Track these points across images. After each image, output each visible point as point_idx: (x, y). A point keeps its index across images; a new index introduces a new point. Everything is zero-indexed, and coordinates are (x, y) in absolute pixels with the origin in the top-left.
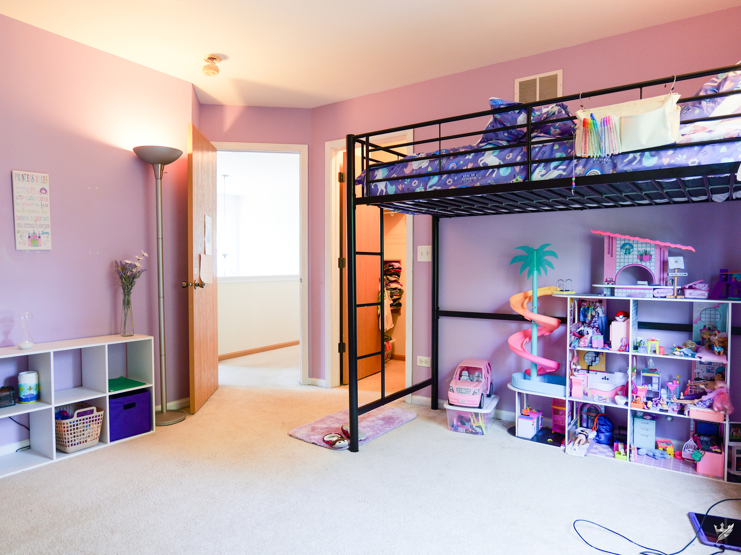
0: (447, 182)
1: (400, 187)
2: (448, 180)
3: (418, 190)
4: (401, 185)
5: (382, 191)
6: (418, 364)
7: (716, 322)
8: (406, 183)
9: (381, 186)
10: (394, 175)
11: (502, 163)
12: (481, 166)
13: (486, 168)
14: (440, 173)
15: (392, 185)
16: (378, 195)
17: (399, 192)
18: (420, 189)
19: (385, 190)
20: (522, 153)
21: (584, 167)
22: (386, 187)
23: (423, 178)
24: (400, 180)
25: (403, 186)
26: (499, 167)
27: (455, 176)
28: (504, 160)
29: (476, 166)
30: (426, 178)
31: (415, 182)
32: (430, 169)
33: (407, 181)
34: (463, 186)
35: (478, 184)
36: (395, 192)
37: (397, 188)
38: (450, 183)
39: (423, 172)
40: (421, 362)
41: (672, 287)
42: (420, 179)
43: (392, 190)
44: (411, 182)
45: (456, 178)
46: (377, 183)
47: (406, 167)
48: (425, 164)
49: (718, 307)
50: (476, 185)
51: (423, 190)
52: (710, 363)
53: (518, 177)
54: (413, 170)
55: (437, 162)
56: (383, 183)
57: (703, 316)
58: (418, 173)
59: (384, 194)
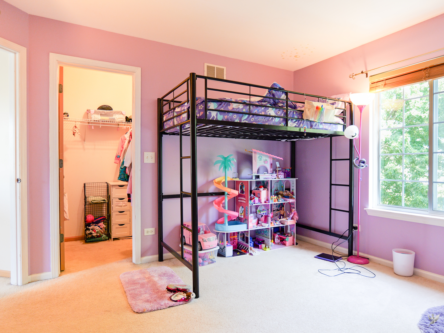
0: (251, 119)
1: (226, 117)
2: (252, 119)
3: (236, 121)
4: (226, 116)
5: (214, 117)
6: (146, 234)
7: (278, 187)
8: (230, 115)
9: (214, 114)
10: (222, 108)
11: (276, 115)
12: (268, 114)
13: (270, 116)
14: (249, 114)
15: (221, 115)
16: (211, 119)
17: (224, 120)
18: (237, 121)
19: (215, 117)
20: (284, 113)
21: (303, 124)
22: (217, 115)
23: (240, 114)
24: (226, 113)
25: (228, 117)
26: (275, 117)
27: (256, 117)
28: (277, 114)
29: (266, 114)
30: (241, 115)
31: (235, 116)
32: (244, 110)
33: (231, 114)
34: (259, 123)
35: (267, 124)
36: (222, 119)
37: (224, 117)
38: (253, 120)
39: (241, 111)
40: (148, 232)
41: (276, 174)
42: (238, 114)
43: (220, 117)
44: (233, 115)
45: (256, 118)
46: (211, 111)
47: (229, 105)
48: (241, 106)
49: (278, 181)
50: (266, 124)
51: (239, 122)
52: (277, 204)
53: (282, 124)
54: (233, 108)
55: (248, 107)
56: (215, 113)
57: (275, 185)
58: (237, 111)
59: (215, 119)
